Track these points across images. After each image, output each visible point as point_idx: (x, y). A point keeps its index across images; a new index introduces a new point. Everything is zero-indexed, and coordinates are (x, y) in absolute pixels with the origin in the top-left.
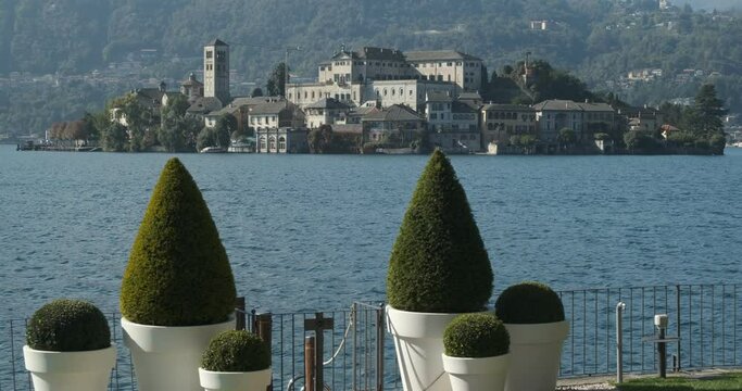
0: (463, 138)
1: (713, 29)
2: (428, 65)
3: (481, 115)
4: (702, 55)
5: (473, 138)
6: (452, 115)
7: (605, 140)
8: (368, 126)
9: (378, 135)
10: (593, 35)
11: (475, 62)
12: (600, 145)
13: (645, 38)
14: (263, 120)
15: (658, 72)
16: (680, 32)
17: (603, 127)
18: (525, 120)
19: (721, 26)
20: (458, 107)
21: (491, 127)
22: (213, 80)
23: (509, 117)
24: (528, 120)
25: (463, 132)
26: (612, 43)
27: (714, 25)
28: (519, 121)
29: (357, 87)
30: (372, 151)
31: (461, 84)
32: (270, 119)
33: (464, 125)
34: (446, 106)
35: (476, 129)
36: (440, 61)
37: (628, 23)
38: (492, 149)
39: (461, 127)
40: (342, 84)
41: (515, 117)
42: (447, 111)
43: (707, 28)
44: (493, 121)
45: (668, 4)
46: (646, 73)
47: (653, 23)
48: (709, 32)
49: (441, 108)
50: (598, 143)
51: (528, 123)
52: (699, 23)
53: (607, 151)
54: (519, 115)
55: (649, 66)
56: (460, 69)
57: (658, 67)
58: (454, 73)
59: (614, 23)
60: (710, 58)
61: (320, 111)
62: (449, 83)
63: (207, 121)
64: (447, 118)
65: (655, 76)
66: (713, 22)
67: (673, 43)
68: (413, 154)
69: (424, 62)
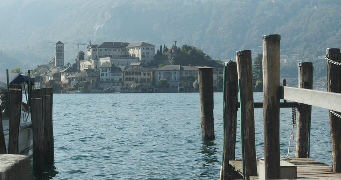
6: (111, 74)
11: (150, 48)
18: (145, 76)
20: (115, 70)
21: (127, 79)
22: (56, 60)
23: (136, 74)
24: (147, 76)
25: (116, 82)
28: (142, 76)
31: (140, 59)
33: (117, 79)
34: (108, 70)
35: (122, 81)
39: (115, 80)
41: (140, 74)
42: (109, 72)
44: (128, 77)
49: (106, 71)
54: (142, 73)
56: (140, 51)
62: (137, 58)
64: (109, 75)
69: (131, 48)
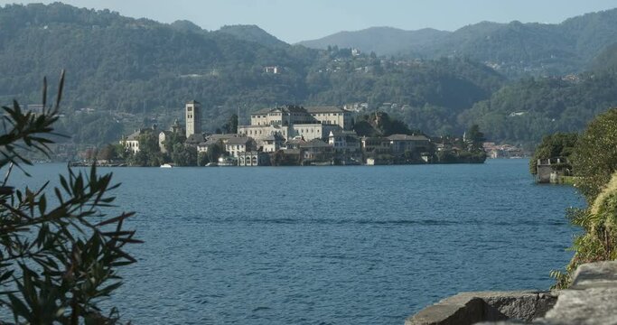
0: (353, 156)
1: (399, 72)
2: (322, 115)
3: (362, 144)
4: (394, 93)
5: (358, 156)
6: (346, 143)
7: (428, 156)
8: (303, 150)
9: (308, 155)
10: (308, 77)
12: (426, 159)
13: (350, 79)
14: (236, 147)
15: (365, 105)
16: (374, 74)
17: (423, 149)
19: (405, 70)
20: (348, 139)
21: (367, 150)
22: (193, 124)
23: (377, 144)
24: (386, 145)
25: (353, 152)
26: (325, 83)
27: (400, 69)
28: (382, 146)
29: (285, 128)
30: (307, 163)
31: (342, 126)
32: (240, 147)
33: (353, 149)
35: (359, 152)
36: (329, 113)
37: (334, 67)
38: (370, 162)
39: (351, 150)
40: (276, 126)
41: (380, 144)
42: (343, 141)
43: (394, 71)
44: (369, 147)
45: (358, 52)
46: (356, 106)
47: (353, 68)
48: (395, 75)
49: (340, 140)
50: (424, 158)
51: (387, 147)
52: (388, 68)
53: (429, 162)
54: (382, 143)
55: (357, 101)
56: (342, 117)
57: (365, 101)
58: (338, 120)
59: (325, 68)
60: (400, 94)
61: (270, 142)
62: (335, 125)
63: (198, 148)
64: (344, 145)
65: (364, 109)
66: (397, 67)
67: (371, 83)
68: (331, 165)
69: (319, 113)
